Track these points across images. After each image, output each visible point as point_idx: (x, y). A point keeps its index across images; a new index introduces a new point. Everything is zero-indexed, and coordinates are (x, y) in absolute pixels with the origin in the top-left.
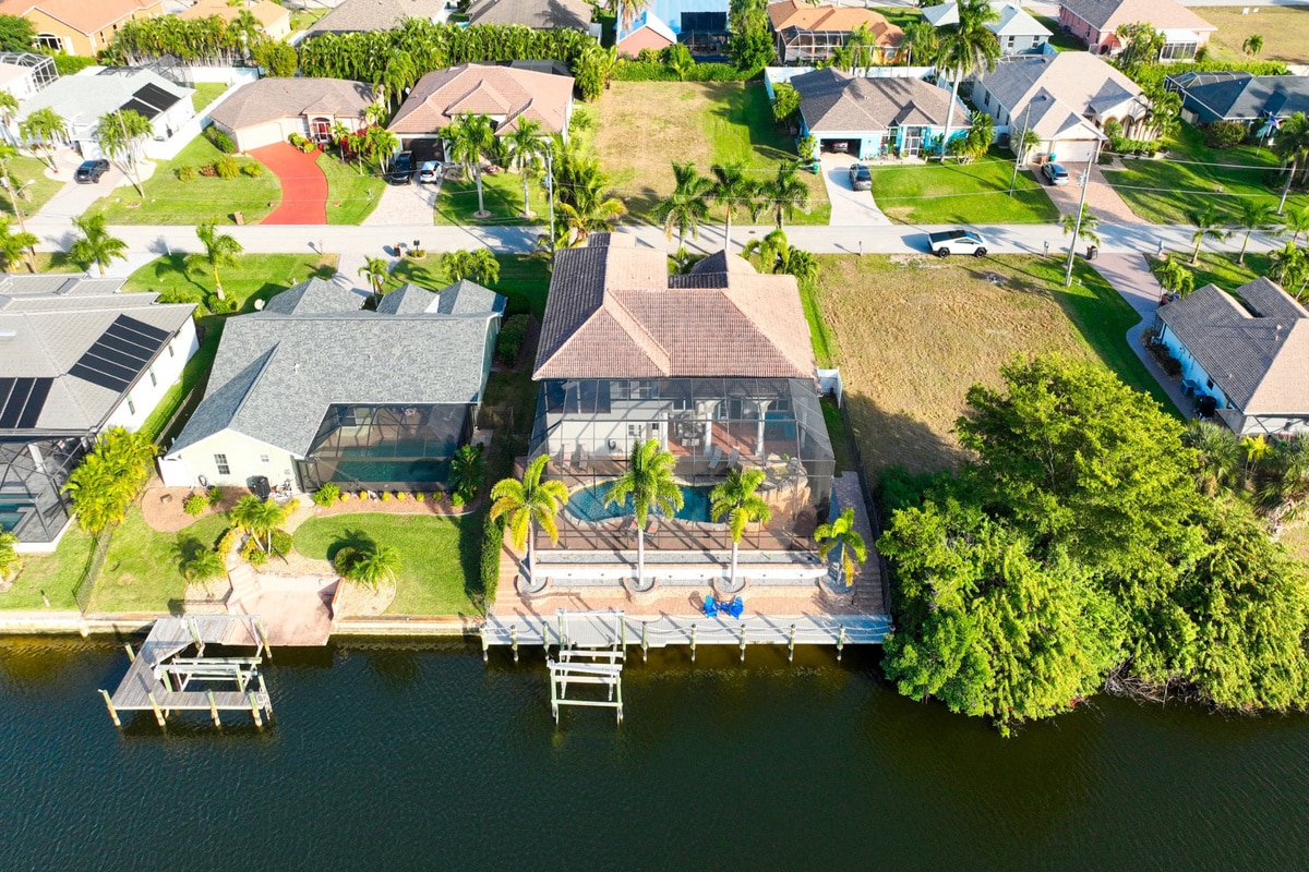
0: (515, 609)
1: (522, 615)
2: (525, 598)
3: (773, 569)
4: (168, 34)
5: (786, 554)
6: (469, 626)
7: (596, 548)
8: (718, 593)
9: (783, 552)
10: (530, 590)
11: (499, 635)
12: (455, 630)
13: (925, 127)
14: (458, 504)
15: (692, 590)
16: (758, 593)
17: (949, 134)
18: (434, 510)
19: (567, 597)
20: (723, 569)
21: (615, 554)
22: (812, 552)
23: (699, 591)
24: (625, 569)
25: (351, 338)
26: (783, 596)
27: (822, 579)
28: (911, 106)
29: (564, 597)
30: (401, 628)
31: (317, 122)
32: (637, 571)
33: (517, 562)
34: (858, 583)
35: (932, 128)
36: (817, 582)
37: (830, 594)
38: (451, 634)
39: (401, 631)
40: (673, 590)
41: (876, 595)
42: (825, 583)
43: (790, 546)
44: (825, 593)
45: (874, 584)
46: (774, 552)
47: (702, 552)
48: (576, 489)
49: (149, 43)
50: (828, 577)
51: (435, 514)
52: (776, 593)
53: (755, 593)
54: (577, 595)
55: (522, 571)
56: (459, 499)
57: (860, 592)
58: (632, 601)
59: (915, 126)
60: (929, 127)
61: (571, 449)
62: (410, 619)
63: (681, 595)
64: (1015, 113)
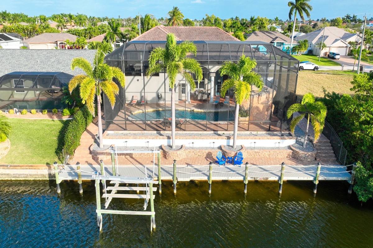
0: (86, 162)
1: (90, 164)
2: (94, 155)
3: (260, 139)
4: (18, 29)
5: (266, 134)
6: (53, 172)
7: (145, 130)
8: (225, 152)
9: (264, 132)
10: (99, 150)
11: (70, 174)
12: (43, 176)
13: (283, 43)
14: (66, 115)
15: (207, 151)
16: (252, 154)
17: (292, 46)
18: (51, 117)
19: (124, 156)
20: (228, 139)
21: (157, 133)
22: (283, 132)
23: (212, 152)
24: (163, 138)
25: (31, 55)
26: (268, 157)
27: (292, 145)
28: (277, 37)
29: (122, 156)
30: (5, 174)
31: (61, 44)
32: (171, 140)
33: (93, 136)
34: (317, 147)
35: (286, 44)
36: (289, 148)
37: (301, 152)
38: (41, 179)
39: (5, 176)
40: (195, 151)
41: (330, 154)
42: (295, 147)
43: (269, 130)
44: (296, 152)
45: (327, 148)
46: (259, 133)
47: (213, 132)
48: (137, 112)
49: (11, 31)
50: (296, 145)
51: (51, 119)
52: (263, 154)
53: (249, 154)
54: (131, 155)
55: (96, 141)
56: (66, 111)
57: (320, 153)
58: (167, 158)
59: (279, 42)
60: (284, 43)
61: (138, 98)
62: (11, 166)
63: (200, 155)
64: (314, 42)
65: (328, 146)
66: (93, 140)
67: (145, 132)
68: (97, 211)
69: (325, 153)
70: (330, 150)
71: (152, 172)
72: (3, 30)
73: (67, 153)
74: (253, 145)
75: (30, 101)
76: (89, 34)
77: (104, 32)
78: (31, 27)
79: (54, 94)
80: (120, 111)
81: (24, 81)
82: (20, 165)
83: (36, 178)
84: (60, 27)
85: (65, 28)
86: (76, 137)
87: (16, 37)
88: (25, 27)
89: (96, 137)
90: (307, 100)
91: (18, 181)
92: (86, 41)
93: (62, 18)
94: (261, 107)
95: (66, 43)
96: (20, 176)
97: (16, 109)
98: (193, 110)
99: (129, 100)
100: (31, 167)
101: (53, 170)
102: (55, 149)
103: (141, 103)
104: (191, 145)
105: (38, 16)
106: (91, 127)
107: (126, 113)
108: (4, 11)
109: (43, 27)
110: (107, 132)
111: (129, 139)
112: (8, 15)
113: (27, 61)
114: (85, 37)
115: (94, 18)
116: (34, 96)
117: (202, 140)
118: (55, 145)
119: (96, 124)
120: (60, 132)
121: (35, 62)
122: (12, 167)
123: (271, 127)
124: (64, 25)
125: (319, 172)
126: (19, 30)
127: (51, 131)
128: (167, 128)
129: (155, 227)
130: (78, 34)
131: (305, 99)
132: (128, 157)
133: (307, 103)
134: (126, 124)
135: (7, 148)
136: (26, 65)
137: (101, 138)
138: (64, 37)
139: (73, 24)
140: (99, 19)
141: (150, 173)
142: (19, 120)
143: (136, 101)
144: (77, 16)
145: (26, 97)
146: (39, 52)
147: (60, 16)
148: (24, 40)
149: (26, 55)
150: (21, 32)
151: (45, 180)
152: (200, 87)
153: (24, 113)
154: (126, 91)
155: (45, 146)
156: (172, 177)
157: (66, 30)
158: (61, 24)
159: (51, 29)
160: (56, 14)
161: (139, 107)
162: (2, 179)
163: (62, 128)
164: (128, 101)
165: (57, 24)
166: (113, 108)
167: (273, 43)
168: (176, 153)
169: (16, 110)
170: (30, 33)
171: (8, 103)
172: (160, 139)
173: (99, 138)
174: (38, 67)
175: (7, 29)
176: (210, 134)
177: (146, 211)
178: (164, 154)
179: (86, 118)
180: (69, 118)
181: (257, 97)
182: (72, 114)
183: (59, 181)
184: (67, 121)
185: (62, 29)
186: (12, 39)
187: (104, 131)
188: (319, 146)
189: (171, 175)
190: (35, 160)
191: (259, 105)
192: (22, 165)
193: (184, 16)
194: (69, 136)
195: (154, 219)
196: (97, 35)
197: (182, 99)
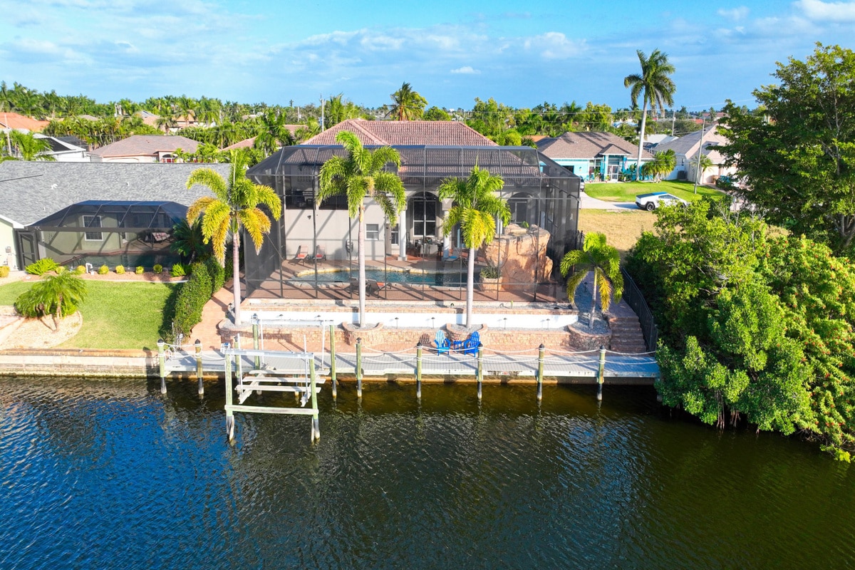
1: (218, 351)
2: (225, 335)
3: (514, 313)
4: (78, 128)
5: (530, 306)
6: (154, 363)
7: (314, 298)
8: (451, 333)
9: (526, 304)
10: (232, 328)
11: (183, 362)
12: (137, 369)
13: (622, 157)
14: (177, 274)
15: (420, 333)
16: (499, 338)
17: (641, 164)
18: (150, 279)
19: (276, 340)
20: (458, 313)
21: (336, 303)
22: (558, 304)
23: (429, 334)
24: (345, 311)
25: (116, 173)
26: (527, 344)
27: (572, 326)
28: (610, 145)
29: (272, 340)
30: (73, 365)
31: (166, 158)
32: (359, 313)
33: (225, 308)
34: (614, 328)
35: (628, 159)
36: (567, 329)
37: (583, 334)
38: (133, 375)
39: (73, 369)
40: (400, 333)
41: (636, 340)
42: (576, 328)
43: (534, 300)
44: (576, 334)
45: (632, 329)
46: (515, 304)
47: (434, 302)
48: (306, 272)
49: (64, 132)
50: (579, 323)
51: (150, 282)
52: (519, 338)
53: (494, 338)
54: (288, 338)
55: (229, 316)
56: (178, 268)
57: (618, 337)
58: (351, 342)
59: (614, 154)
60: (625, 157)
61: (308, 250)
62: (84, 351)
63: (408, 339)
64: (689, 155)
65: (635, 326)
66: (224, 313)
67: (316, 301)
68: (226, 407)
69: (629, 338)
70: (637, 332)
71: (321, 361)
72: (49, 130)
73: (180, 331)
74: (502, 324)
75: (112, 256)
76: (222, 137)
77: (255, 133)
78: (106, 125)
79: (155, 245)
80: (274, 271)
81: (102, 219)
82: (100, 349)
83: (125, 372)
84: (165, 125)
85: (174, 126)
86: (196, 306)
87: (74, 143)
88: (93, 123)
89: (229, 310)
90: (591, 244)
91: (93, 377)
92: (217, 151)
93: (168, 105)
94: (523, 262)
95: (176, 155)
96: (99, 369)
97: (89, 264)
98: (408, 271)
99: (292, 253)
100: (118, 354)
101: (155, 359)
102: (159, 327)
103: (314, 260)
104: (394, 323)
105: (118, 101)
106: (222, 294)
107: (283, 272)
108: (50, 93)
109: (129, 125)
110: (248, 301)
111: (286, 310)
112: (57, 100)
113: (107, 183)
114: (215, 143)
115: (235, 105)
116: (118, 247)
117: (413, 314)
118: (159, 321)
119: (231, 290)
120: (167, 301)
121: (121, 184)
122: (86, 353)
123: (537, 294)
124: (173, 119)
125: (603, 361)
126: (81, 130)
127: (151, 300)
128: (354, 296)
129: (318, 435)
130: (200, 138)
131: (587, 242)
132: (283, 341)
133: (591, 247)
134: (282, 289)
135: (76, 324)
136: (105, 191)
137: (237, 310)
138: (173, 144)
139: (191, 119)
140: (248, 108)
141: (318, 363)
142: (95, 282)
143: (306, 255)
144: (199, 102)
145: (103, 249)
146: (129, 168)
147: (163, 102)
148: (91, 150)
149: (106, 173)
150: (86, 133)
151: (140, 378)
152: (427, 234)
153: (104, 272)
154: (288, 237)
155: (141, 322)
156: (354, 368)
157: (175, 130)
158: (166, 118)
159: (146, 129)
160: (155, 97)
161: (309, 266)
162: (69, 373)
163: (170, 296)
164: (291, 255)
165: (158, 117)
166: (258, 252)
167: (602, 156)
168: (366, 333)
169: (89, 266)
170: (102, 136)
171: (71, 257)
172: (339, 311)
173: (234, 310)
174: (129, 193)
175: (58, 129)
176: (428, 306)
177: (305, 407)
178: (345, 337)
179: (214, 277)
180: (183, 280)
181: (516, 242)
182: (188, 274)
183: (165, 373)
184: (179, 284)
185: (167, 127)
186: (67, 149)
187: (243, 299)
188: (619, 326)
189: (354, 366)
190: (124, 342)
191: (518, 258)
192: (103, 349)
193: (428, 102)
194: (183, 303)
195: (317, 421)
196: (241, 140)
197: (392, 254)
